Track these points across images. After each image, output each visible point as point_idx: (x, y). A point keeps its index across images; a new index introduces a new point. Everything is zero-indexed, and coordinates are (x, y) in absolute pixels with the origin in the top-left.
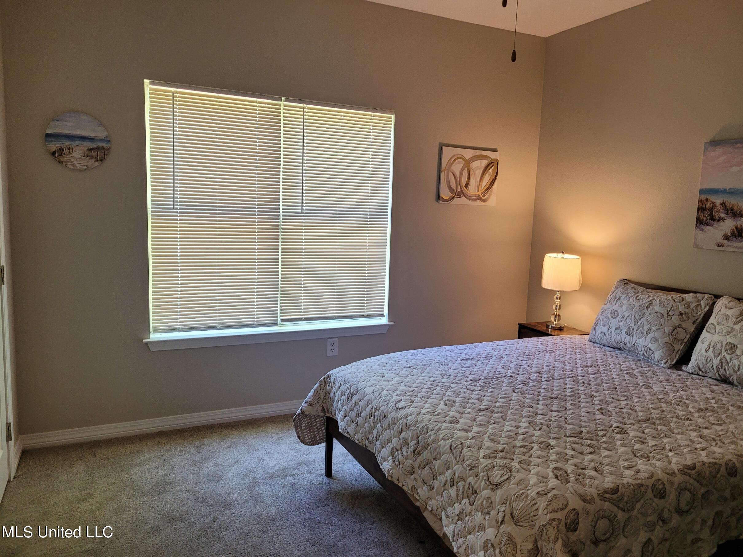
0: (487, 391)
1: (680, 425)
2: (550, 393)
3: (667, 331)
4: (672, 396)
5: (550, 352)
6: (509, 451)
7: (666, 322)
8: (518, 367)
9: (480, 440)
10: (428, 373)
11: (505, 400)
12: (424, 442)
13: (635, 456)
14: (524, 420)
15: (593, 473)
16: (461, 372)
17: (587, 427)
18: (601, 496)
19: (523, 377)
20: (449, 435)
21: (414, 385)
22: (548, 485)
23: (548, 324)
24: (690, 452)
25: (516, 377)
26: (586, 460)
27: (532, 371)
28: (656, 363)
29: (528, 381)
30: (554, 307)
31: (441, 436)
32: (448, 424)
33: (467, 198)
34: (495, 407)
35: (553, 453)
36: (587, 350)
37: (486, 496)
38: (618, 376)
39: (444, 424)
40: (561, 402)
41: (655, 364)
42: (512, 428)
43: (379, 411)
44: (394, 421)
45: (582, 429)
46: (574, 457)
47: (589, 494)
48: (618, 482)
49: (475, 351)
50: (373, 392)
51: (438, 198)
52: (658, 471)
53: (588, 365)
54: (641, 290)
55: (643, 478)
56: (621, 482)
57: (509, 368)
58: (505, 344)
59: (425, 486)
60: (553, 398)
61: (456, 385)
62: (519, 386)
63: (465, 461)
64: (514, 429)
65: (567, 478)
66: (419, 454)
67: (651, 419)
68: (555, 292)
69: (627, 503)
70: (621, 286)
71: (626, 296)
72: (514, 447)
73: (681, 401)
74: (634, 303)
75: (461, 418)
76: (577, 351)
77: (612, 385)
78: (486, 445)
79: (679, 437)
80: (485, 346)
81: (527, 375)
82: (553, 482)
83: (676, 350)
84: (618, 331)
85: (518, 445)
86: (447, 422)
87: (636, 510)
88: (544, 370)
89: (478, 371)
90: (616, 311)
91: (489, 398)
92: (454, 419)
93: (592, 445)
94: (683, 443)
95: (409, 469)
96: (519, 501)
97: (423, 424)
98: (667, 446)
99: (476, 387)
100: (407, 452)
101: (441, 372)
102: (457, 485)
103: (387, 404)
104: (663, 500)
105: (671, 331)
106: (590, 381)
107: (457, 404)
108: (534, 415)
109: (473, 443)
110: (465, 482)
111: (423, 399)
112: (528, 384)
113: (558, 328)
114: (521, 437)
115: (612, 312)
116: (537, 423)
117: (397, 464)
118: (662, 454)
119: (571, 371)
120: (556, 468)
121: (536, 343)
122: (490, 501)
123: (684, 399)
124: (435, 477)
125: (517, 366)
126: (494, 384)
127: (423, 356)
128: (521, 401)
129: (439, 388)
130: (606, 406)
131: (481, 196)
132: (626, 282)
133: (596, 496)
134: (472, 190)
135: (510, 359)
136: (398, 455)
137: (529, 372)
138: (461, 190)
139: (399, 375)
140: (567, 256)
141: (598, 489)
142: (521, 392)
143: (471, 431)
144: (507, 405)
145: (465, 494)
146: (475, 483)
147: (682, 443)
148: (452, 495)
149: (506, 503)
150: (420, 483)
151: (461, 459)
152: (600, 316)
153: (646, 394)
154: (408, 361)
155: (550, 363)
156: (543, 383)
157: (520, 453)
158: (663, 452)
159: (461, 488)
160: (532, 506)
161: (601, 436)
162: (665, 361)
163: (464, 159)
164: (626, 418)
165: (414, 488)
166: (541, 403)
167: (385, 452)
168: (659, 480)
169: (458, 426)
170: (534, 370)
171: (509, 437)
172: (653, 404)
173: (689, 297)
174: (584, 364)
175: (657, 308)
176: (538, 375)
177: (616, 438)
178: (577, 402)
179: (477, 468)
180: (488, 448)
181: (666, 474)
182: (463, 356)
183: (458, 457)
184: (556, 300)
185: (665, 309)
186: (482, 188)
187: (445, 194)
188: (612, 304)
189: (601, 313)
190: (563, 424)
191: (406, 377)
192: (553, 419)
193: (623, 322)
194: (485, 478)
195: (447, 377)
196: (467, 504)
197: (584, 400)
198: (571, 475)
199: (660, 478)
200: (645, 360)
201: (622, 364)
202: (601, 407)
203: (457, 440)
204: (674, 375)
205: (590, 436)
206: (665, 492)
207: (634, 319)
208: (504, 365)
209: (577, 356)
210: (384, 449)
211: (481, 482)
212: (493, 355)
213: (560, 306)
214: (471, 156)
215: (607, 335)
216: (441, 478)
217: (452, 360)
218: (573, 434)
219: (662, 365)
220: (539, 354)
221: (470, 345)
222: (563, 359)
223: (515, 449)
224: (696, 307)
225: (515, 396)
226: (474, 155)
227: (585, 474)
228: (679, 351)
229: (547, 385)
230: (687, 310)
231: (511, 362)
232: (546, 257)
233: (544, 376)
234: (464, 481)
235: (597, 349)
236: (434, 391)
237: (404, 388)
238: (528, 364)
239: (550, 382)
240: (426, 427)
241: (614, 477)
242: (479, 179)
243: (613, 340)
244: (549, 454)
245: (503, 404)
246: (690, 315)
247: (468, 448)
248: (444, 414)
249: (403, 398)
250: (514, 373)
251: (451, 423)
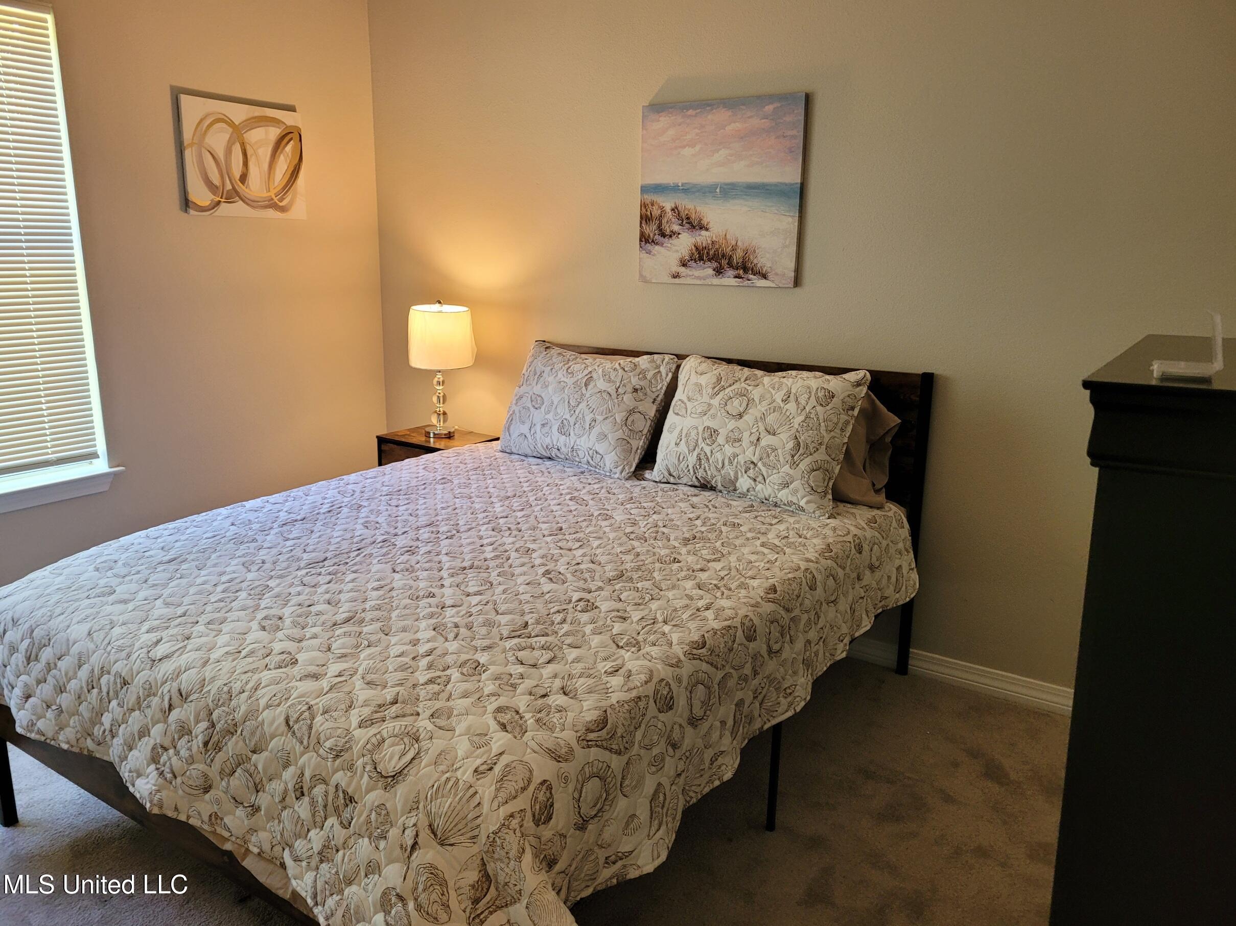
0: (342, 581)
1: (667, 573)
2: (459, 560)
3: (618, 420)
4: (643, 526)
5: (443, 481)
6: (407, 698)
7: (616, 405)
8: (393, 519)
9: (346, 689)
10: (215, 565)
11: (381, 592)
12: (226, 722)
13: (618, 646)
14: (423, 624)
15: (561, 700)
16: (284, 551)
17: (532, 612)
18: (583, 740)
19: (406, 538)
20: (279, 695)
21: (187, 600)
22: (491, 749)
23: (427, 429)
24: (693, 617)
25: (393, 540)
26: (545, 676)
27: (419, 524)
28: (608, 474)
29: (415, 544)
30: (435, 399)
31: (263, 702)
32: (274, 671)
33: (248, 204)
34: (364, 611)
35: (488, 680)
36: (502, 468)
37: (376, 804)
38: (559, 506)
39: (266, 672)
40: (481, 575)
41: (606, 476)
42: (405, 648)
43: (109, 673)
44: (150, 691)
45: (527, 618)
46: (525, 676)
47: (562, 743)
48: (604, 704)
49: (307, 502)
50: (89, 634)
51: (186, 203)
52: (658, 666)
53: (509, 494)
54: (573, 357)
55: (639, 685)
56: (608, 703)
57: (378, 525)
58: (361, 478)
59: (241, 808)
60: (465, 568)
61: (278, 581)
62: (402, 557)
63: (321, 742)
64: (409, 647)
65: (521, 722)
66: (218, 748)
67: (624, 572)
68: (432, 373)
69: (622, 737)
70: (541, 352)
71: (552, 369)
72: (414, 686)
73: (657, 532)
74: (565, 380)
75: (300, 650)
76: (487, 472)
77: (554, 524)
78: (361, 699)
79: (670, 594)
80: (324, 490)
81: (412, 534)
82: (499, 740)
83: (634, 449)
84: (546, 429)
85: (422, 680)
86: (272, 667)
87: (636, 743)
88: (440, 518)
89: (318, 543)
90: (540, 396)
91: (351, 594)
92: (285, 656)
93: (548, 644)
94: (679, 604)
95: (200, 782)
96: (443, 796)
97: (219, 683)
98: (658, 616)
99: (320, 577)
100: (190, 749)
101: (243, 560)
102: (310, 793)
103: (129, 656)
104: (670, 712)
105: (624, 419)
106: (519, 523)
107: (288, 622)
108: (439, 610)
109: (334, 700)
110: (327, 785)
111: (210, 626)
112: (417, 550)
113: (445, 435)
114: (424, 662)
115: (533, 399)
116: (449, 625)
117: (168, 777)
118: (655, 631)
119: (484, 511)
120: (499, 710)
121: (414, 469)
122: (384, 812)
123: (660, 527)
124: (259, 786)
125: (390, 519)
126: (355, 564)
127: (199, 531)
128: (411, 588)
129: (243, 595)
130: (553, 564)
131: (276, 199)
132: (548, 345)
133: (574, 743)
134: (256, 186)
135: (375, 507)
136: (170, 759)
137: (414, 526)
138: (234, 188)
139: (150, 582)
140: (446, 308)
141: (576, 729)
142: (407, 570)
143: (326, 674)
144: (386, 601)
145: (330, 808)
146: (349, 785)
147: (677, 604)
148: (303, 816)
149: (418, 808)
150: (228, 805)
151: (313, 740)
152: (514, 407)
153: (607, 529)
154: (166, 548)
155: (447, 502)
156: (442, 543)
157: (428, 698)
158: (657, 626)
159: (320, 799)
160: (468, 801)
161: (558, 624)
162: (620, 468)
163: (231, 123)
164: (589, 580)
165: (215, 818)
166: (446, 583)
167: (138, 756)
168: (663, 680)
169: (296, 670)
170: (423, 520)
171: (403, 668)
172: (621, 545)
173: (643, 361)
174: (503, 494)
175: (601, 384)
176: (431, 529)
177: (582, 620)
178: (506, 568)
179: (350, 752)
180: (365, 704)
181: (670, 666)
182: (283, 516)
183: (306, 738)
184: (438, 388)
185: (612, 384)
186: (276, 184)
187: (200, 194)
188: (530, 385)
189: (514, 402)
190: (492, 616)
191: (165, 586)
192: (474, 610)
193: (551, 414)
194: (368, 768)
195: (257, 567)
196: (337, 827)
197: (518, 562)
198: (528, 716)
199: (662, 677)
200: (590, 471)
201: (559, 483)
202: (547, 568)
203: (300, 703)
204: (637, 490)
205: (541, 629)
206: (672, 698)
207: (569, 407)
208: (366, 522)
209: (489, 481)
210: (135, 753)
211: (362, 777)
212: (343, 505)
213: (444, 397)
214: (244, 118)
215: (530, 440)
216: (273, 786)
217: (262, 529)
218: (513, 631)
219: (617, 476)
220: (424, 489)
221: (294, 492)
222: (466, 491)
223: (418, 689)
224: (655, 375)
225: (398, 580)
226: (251, 115)
227: (548, 705)
228: (638, 449)
229: (450, 545)
230: (642, 383)
231: (379, 513)
232: (411, 311)
233: (441, 530)
234: (325, 782)
235: (516, 464)
236: (233, 604)
237: (165, 611)
238: (410, 511)
239: (455, 538)
240: (226, 689)
241: (595, 696)
242: (266, 166)
243: (539, 445)
244: (481, 684)
245: (379, 602)
246: (648, 390)
247: (325, 712)
248: (264, 651)
249: (165, 634)
250: (388, 533)
251: (280, 667)
